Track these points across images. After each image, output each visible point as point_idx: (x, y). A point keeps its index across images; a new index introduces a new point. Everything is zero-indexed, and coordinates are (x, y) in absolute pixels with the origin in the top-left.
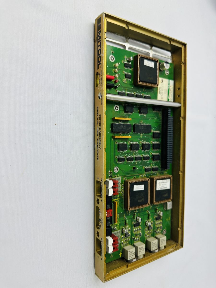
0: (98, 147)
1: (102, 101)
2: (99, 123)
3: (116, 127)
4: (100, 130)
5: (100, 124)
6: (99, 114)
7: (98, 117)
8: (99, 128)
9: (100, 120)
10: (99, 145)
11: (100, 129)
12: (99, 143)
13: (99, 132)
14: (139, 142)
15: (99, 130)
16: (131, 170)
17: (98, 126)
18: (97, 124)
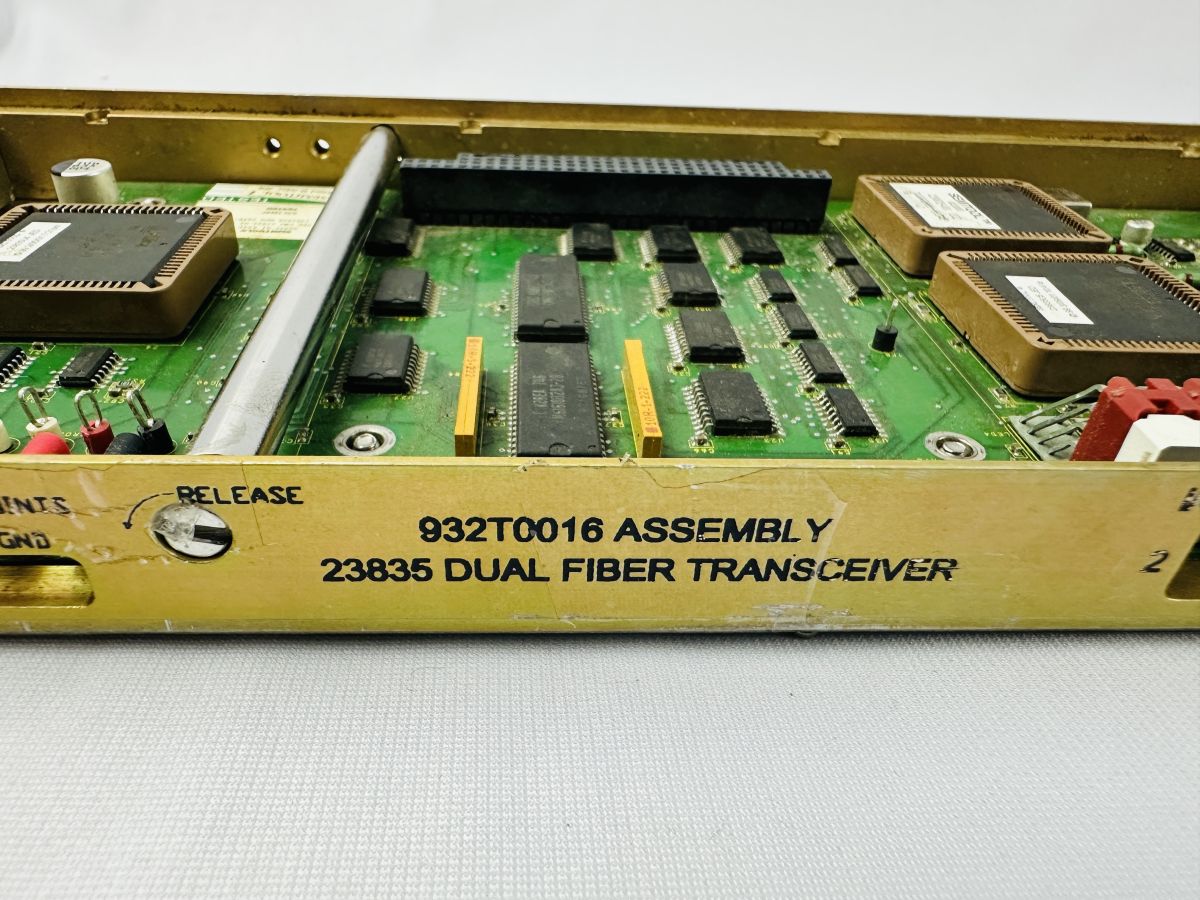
0: (804, 569)
1: (258, 494)
2: (523, 552)
3: (553, 430)
4: (611, 528)
5: (536, 528)
6: (414, 547)
7: (449, 563)
8: (581, 549)
9: (491, 530)
10: (780, 552)
11: (593, 528)
12: (762, 552)
13: (627, 549)
14: (662, 323)
15: (608, 548)
16: (913, 364)
17: (549, 556)
18: (533, 577)
